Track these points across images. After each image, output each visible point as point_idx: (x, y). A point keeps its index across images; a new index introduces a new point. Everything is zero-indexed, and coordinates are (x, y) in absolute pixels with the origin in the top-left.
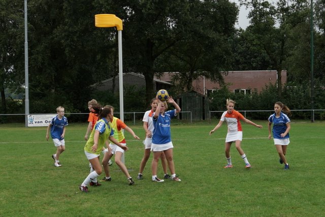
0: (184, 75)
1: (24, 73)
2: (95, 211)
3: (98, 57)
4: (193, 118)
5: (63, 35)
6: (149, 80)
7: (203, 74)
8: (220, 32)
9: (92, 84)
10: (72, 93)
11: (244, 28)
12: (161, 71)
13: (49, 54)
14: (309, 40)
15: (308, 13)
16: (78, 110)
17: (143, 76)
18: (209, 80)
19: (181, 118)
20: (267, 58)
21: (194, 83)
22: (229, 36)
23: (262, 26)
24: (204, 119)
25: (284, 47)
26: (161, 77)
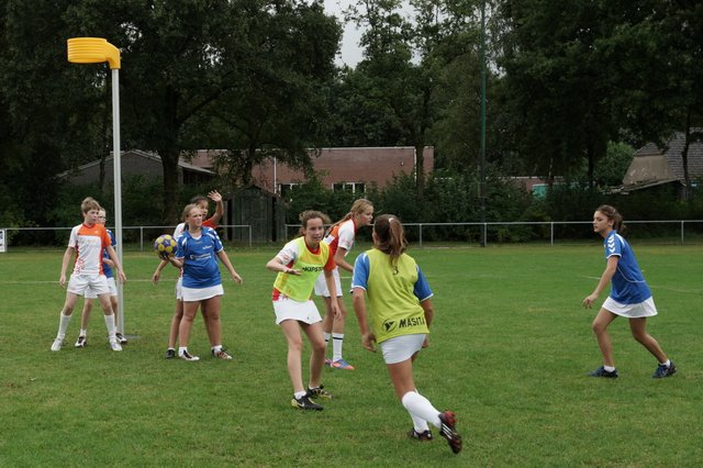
0: (236, 155)
2: (68, 415)
3: (73, 120)
4: (254, 237)
5: (6, 76)
6: (169, 164)
7: (273, 154)
8: (305, 73)
9: (62, 172)
10: (22, 189)
11: (353, 66)
12: (193, 148)
14: (478, 89)
15: (477, 36)
16: (34, 222)
17: (159, 157)
18: (285, 165)
19: (230, 238)
20: (396, 123)
21: (255, 171)
22: (323, 80)
23: (387, 61)
24: (274, 239)
25: (430, 102)
26: (193, 159)
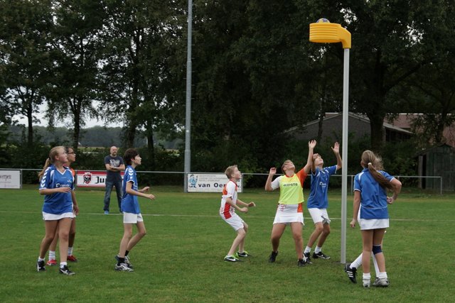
0: (431, 118)
1: (184, 109)
3: (299, 87)
4: (444, 186)
5: (248, 51)
6: (376, 123)
9: (288, 129)
10: (256, 141)
12: (395, 111)
13: (224, 81)
16: (265, 169)
17: (368, 119)
19: (424, 186)
21: (446, 132)
26: (395, 121)
